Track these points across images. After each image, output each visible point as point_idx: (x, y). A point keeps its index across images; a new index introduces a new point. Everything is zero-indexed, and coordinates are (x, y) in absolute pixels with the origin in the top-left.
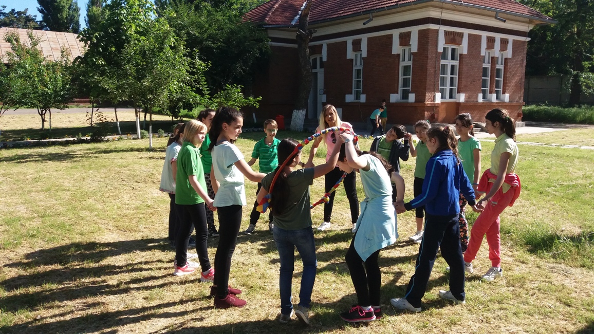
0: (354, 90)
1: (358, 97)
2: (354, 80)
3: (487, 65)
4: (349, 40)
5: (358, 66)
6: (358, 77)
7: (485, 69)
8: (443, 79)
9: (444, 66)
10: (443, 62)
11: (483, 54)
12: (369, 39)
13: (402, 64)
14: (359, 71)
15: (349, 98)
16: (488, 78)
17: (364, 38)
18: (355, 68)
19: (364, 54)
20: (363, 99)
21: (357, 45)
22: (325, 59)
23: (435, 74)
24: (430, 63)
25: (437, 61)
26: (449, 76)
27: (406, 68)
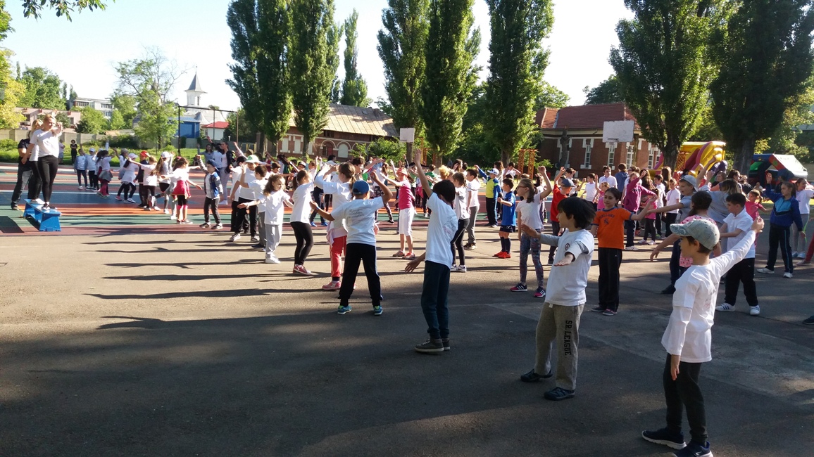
0: (585, 163)
1: (587, 166)
2: (586, 158)
3: (652, 155)
4: (585, 139)
5: (588, 151)
6: (588, 156)
7: (651, 157)
8: (628, 160)
9: (629, 155)
10: (628, 153)
11: (649, 149)
12: (595, 140)
13: (610, 153)
14: (588, 154)
15: (583, 167)
16: (652, 161)
17: (592, 139)
18: (586, 152)
19: (592, 146)
20: (590, 167)
21: (588, 142)
22: (570, 146)
23: (625, 158)
24: (622, 154)
25: (626, 152)
26: (631, 159)
27: (611, 154)
